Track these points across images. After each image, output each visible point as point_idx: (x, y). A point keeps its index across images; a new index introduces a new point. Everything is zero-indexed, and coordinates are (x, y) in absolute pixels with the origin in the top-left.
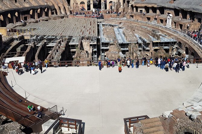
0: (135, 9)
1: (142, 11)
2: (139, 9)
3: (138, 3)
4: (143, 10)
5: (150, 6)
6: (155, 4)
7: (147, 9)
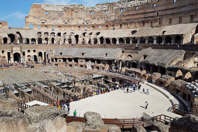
0: (54, 60)
1: (60, 61)
2: (58, 60)
3: (57, 56)
4: (62, 60)
5: (67, 57)
6: (71, 56)
7: (64, 60)
